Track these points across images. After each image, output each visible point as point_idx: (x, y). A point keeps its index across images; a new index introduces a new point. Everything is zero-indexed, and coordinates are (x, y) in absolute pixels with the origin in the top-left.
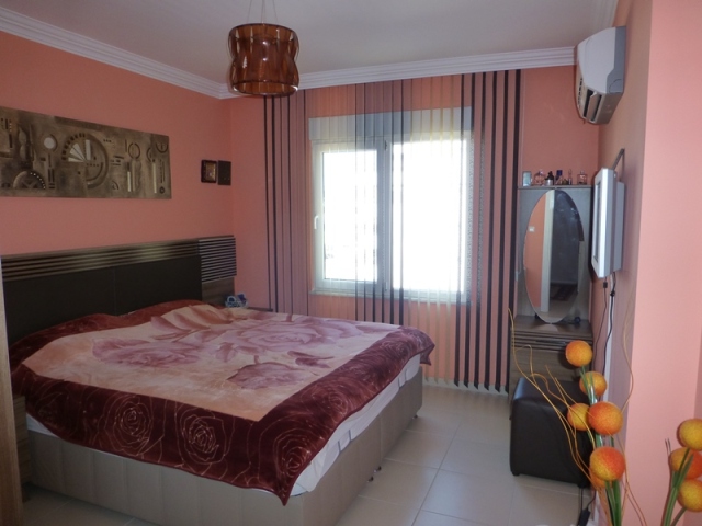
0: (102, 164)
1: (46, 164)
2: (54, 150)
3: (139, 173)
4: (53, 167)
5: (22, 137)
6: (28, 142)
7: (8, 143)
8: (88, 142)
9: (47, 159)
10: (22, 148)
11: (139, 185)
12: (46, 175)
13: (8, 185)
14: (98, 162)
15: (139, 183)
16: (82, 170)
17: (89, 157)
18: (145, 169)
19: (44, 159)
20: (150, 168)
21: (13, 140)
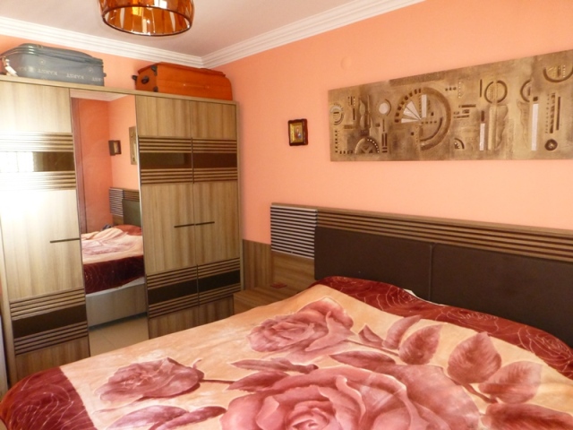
0: (441, 120)
1: (380, 129)
2: (388, 114)
3: (501, 122)
4: (386, 131)
5: (362, 108)
6: (367, 112)
7: (352, 116)
8: (424, 98)
9: (381, 124)
10: (362, 119)
11: (501, 140)
12: (379, 140)
13: (351, 152)
14: (436, 117)
15: (501, 137)
16: (416, 131)
17: (424, 114)
18: (514, 117)
19: (379, 125)
20: (526, 113)
21: (355, 113)
